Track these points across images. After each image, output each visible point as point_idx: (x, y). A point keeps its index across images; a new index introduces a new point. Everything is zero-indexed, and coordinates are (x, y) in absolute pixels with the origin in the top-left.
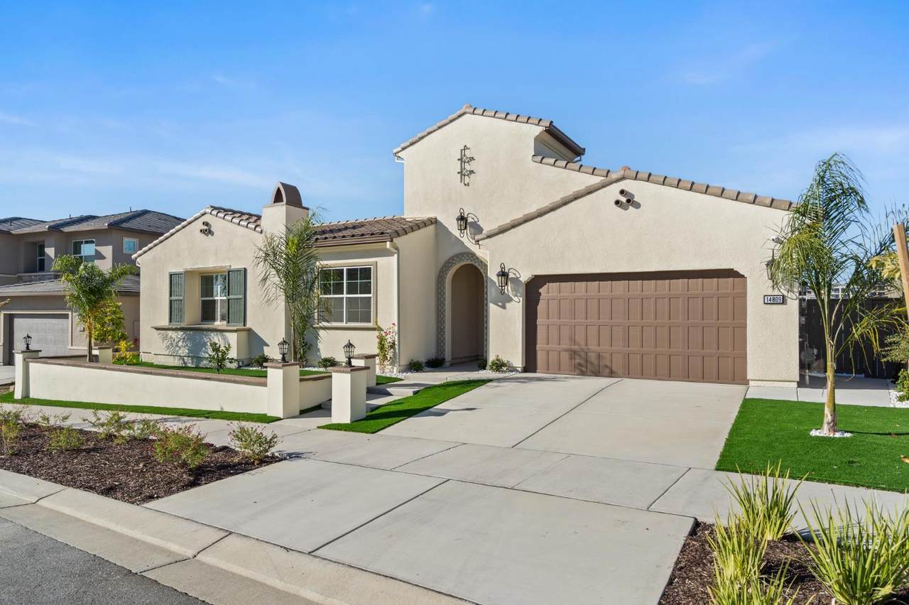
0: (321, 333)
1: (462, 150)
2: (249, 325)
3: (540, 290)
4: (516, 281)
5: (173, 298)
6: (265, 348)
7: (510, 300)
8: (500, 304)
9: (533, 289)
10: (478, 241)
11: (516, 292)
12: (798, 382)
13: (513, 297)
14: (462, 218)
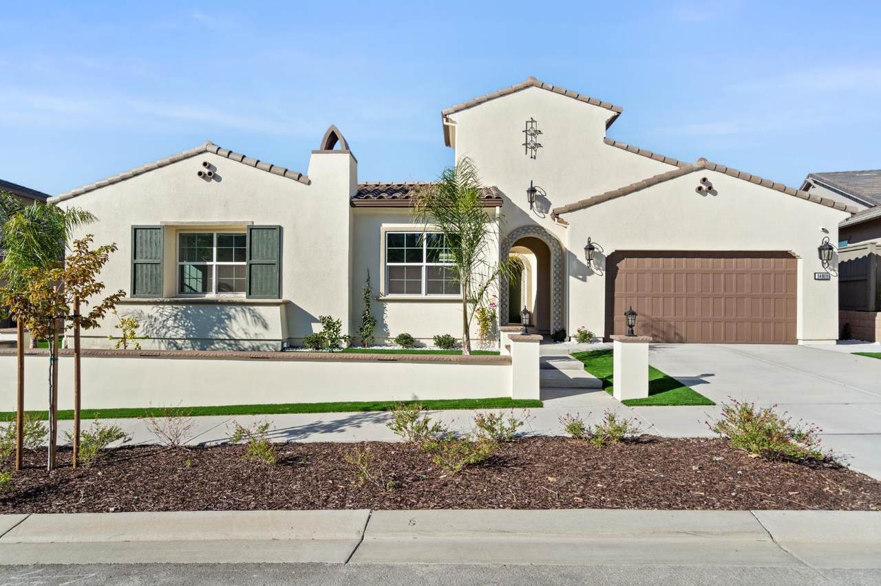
0: (389, 306)
1: (527, 122)
2: (285, 297)
3: (618, 265)
4: (599, 254)
5: (138, 260)
6: (313, 324)
7: (592, 273)
8: (581, 277)
9: (613, 262)
10: (558, 215)
11: (599, 266)
12: (837, 340)
13: (595, 270)
14: (532, 191)
